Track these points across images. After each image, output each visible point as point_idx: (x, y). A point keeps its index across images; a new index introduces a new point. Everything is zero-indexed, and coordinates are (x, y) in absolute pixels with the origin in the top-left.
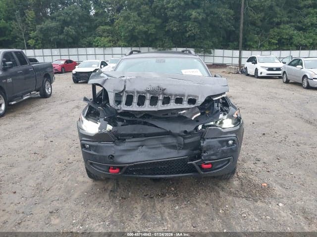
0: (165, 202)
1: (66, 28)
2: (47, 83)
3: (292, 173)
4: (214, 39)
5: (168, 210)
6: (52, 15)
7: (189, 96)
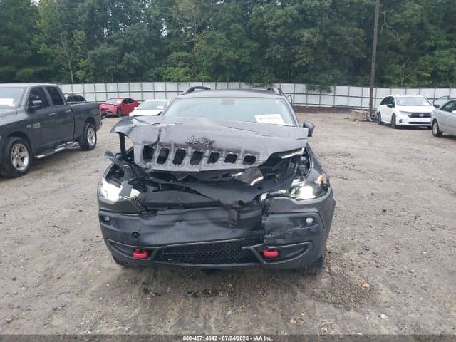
0: (215, 303)
1: (126, 54)
2: (91, 130)
3: (413, 271)
4: (335, 70)
5: (216, 314)
6: (110, 37)
7: (246, 152)
